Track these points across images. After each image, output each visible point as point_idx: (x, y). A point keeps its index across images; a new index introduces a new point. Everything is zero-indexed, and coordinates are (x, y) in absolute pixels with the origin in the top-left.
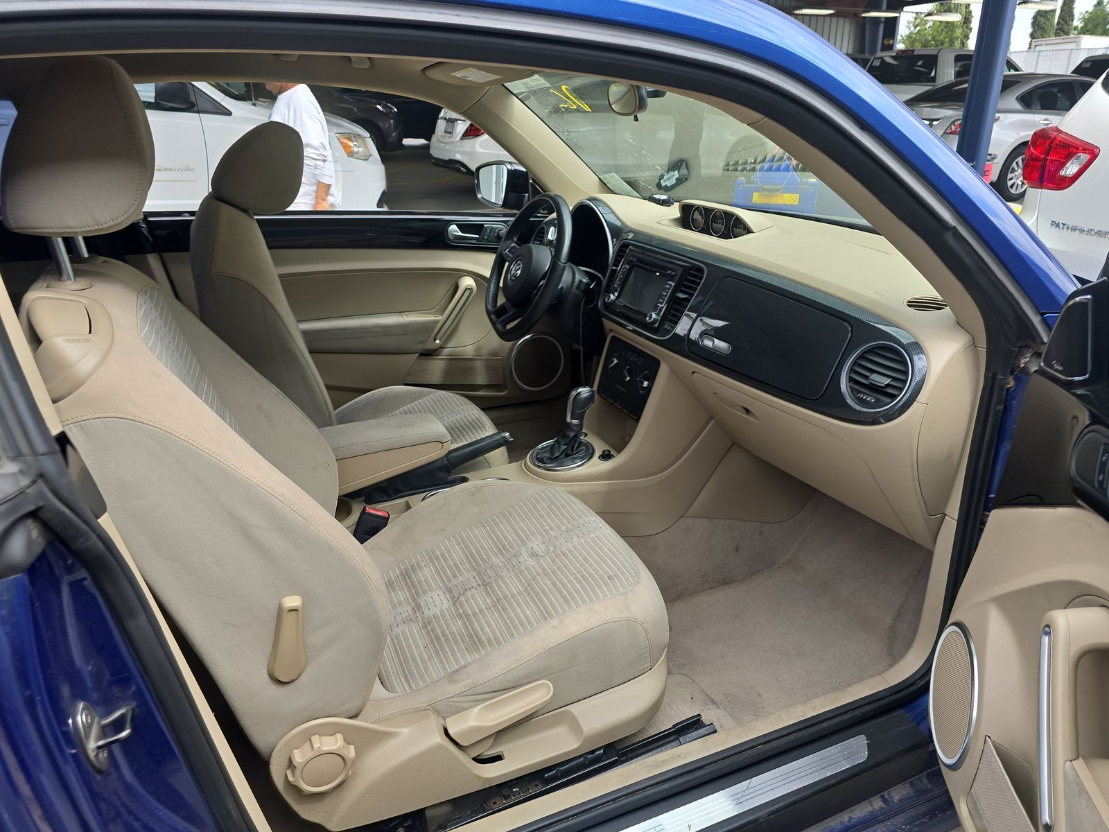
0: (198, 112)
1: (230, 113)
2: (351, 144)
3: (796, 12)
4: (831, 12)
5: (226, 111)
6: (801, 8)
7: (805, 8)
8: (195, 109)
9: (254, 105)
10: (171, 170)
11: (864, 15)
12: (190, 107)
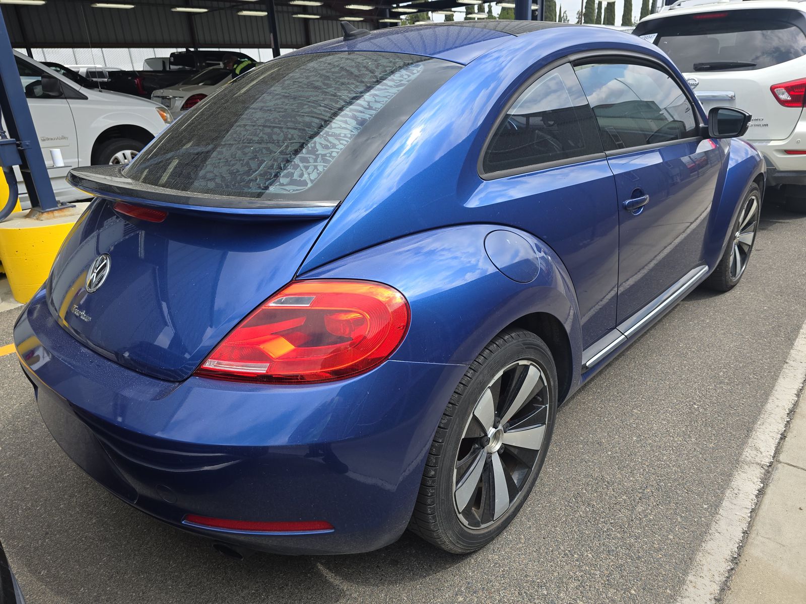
0: (66, 98)
1: (86, 98)
2: (165, 114)
3: (340, 19)
4: (362, 19)
5: (84, 97)
6: (343, 17)
7: (346, 17)
8: (63, 96)
9: (100, 91)
10: (52, 139)
11: (381, 21)
12: (60, 96)
